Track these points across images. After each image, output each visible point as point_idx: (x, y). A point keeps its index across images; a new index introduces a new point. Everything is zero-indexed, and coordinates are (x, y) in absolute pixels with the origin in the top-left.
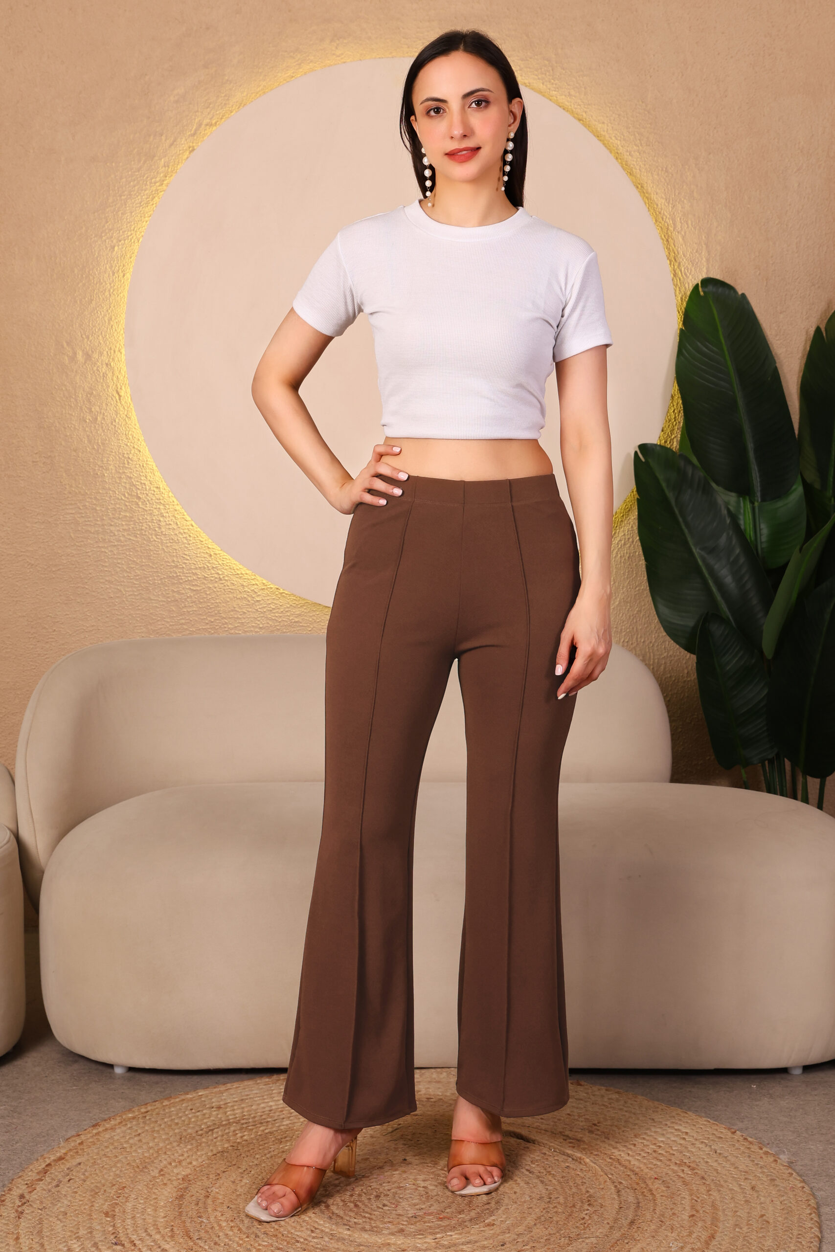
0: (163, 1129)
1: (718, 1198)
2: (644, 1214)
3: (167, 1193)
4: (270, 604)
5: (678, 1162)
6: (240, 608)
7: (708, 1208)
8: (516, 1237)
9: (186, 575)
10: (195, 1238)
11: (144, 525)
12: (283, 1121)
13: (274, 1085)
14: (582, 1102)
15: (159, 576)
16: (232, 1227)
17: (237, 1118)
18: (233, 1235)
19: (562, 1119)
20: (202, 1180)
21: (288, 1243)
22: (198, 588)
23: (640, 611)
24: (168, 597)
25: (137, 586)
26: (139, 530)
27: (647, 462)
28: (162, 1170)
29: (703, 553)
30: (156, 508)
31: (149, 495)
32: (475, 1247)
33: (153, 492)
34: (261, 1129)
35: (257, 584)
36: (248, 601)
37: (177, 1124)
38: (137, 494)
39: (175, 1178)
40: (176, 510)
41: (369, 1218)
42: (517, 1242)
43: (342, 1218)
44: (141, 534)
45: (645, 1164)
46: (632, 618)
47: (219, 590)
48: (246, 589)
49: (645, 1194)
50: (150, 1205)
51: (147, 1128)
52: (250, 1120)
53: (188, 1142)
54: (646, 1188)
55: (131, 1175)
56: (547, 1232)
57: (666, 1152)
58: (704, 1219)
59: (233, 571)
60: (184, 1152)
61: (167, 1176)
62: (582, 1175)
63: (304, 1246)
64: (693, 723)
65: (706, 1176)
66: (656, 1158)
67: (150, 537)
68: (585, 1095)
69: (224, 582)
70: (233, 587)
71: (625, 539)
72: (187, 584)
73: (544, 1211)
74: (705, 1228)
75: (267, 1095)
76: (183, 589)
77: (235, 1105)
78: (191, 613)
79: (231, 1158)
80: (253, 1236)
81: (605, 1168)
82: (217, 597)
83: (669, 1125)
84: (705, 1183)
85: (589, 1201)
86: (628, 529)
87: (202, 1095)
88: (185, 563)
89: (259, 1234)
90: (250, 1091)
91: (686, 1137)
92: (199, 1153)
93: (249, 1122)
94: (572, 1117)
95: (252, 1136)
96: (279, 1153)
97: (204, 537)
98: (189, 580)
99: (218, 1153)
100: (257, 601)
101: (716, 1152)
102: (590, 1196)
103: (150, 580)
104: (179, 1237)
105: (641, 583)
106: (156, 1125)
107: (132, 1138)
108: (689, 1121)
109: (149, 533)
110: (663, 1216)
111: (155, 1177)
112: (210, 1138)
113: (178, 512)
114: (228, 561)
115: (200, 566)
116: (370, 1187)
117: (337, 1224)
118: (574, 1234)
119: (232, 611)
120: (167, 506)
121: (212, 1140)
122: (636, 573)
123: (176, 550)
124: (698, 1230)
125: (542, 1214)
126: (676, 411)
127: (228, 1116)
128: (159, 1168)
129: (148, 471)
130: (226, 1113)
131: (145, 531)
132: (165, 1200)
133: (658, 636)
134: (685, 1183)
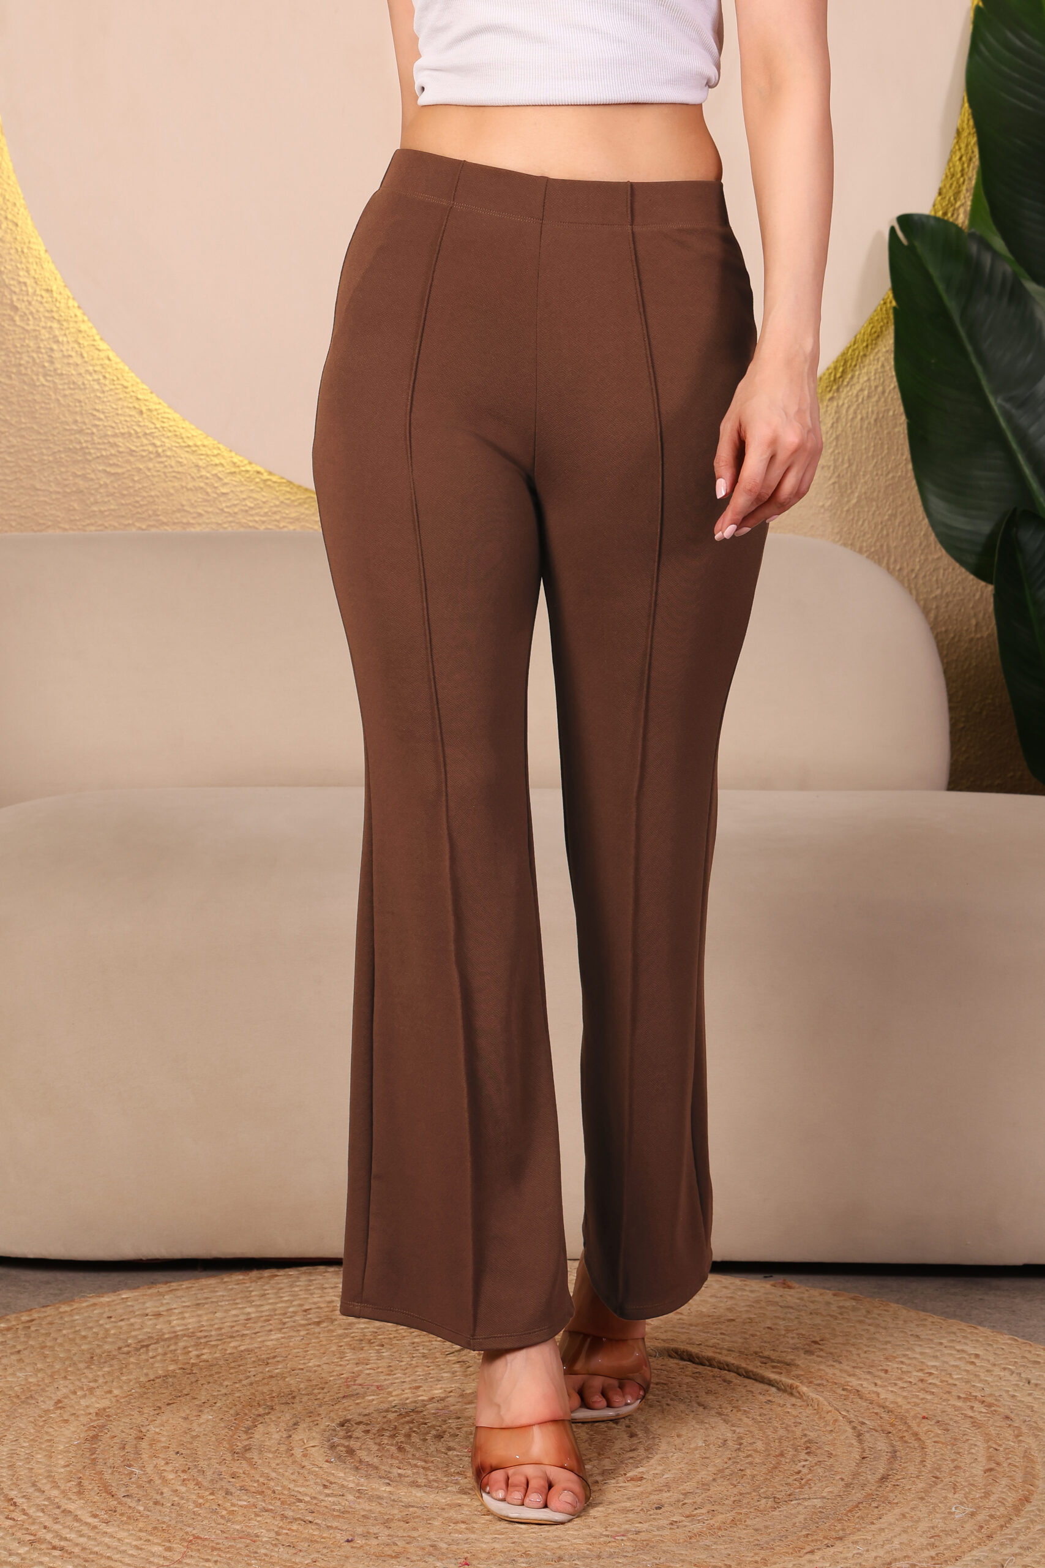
0: (61, 1345)
1: (1034, 1446)
2: (905, 1468)
3: (69, 1434)
4: (244, 499)
5: (962, 1396)
6: (192, 505)
7: (1018, 1460)
8: (682, 1497)
9: (99, 446)
10: (121, 1494)
11: (25, 358)
12: (269, 1335)
13: (253, 1284)
14: (791, 1311)
15: (49, 448)
16: (184, 1480)
17: (189, 1329)
18: (187, 1491)
19: (758, 1334)
20: (130, 1415)
21: (283, 1503)
22: (119, 471)
23: (893, 516)
24: (66, 486)
25: (11, 465)
26: (15, 366)
27: (911, 248)
28: (59, 1401)
29: (1008, 406)
30: (44, 328)
31: (33, 303)
32: (610, 1511)
33: (39, 298)
34: (232, 1345)
35: (222, 465)
36: (207, 494)
37: (85, 1337)
38: (12, 301)
39: (83, 1412)
40: (80, 331)
41: (423, 1468)
42: (684, 1504)
43: (377, 1468)
44: (19, 373)
45: (905, 1397)
46: (880, 527)
47: (155, 474)
48: (204, 473)
49: (906, 1438)
50: (41, 1449)
51: (31, 1343)
52: (213, 1333)
53: (105, 1362)
54: (907, 1431)
55: (6, 1408)
56: (735, 1491)
57: (942, 1381)
58: (1009, 1474)
59: (180, 441)
60: (98, 1376)
61: (69, 1409)
62: (794, 1413)
63: (312, 1507)
64: (984, 713)
65: (1012, 1416)
66: (924, 1389)
67: (35, 378)
68: (798, 1301)
69: (164, 459)
70: (180, 469)
71: (870, 387)
72: (99, 463)
73: (730, 1462)
74: (1011, 1487)
75: (242, 1298)
76: (93, 471)
77: (187, 1312)
78: (106, 513)
79: (180, 1384)
80: (222, 1493)
81: (834, 1402)
82: (152, 487)
83: (945, 1344)
84: (1010, 1425)
85: (807, 1448)
86: (876, 370)
87: (127, 1298)
88: (96, 426)
89: (233, 1490)
90: (211, 1292)
91: (976, 1361)
92: (124, 1378)
93: (211, 1336)
94: (775, 1332)
95: (217, 1355)
96: (263, 1379)
97: (131, 378)
98: (102, 456)
99: (157, 1378)
100: (224, 494)
101: (1029, 1383)
102: (810, 1441)
103: (34, 455)
104: (92, 1493)
105: (896, 466)
106: (49, 1339)
107: (6, 1356)
108: (981, 1339)
109: (32, 371)
110: (938, 1470)
111: (49, 1410)
112: (143, 1357)
113: (83, 334)
114: (172, 423)
115: (122, 431)
116: (426, 1424)
117: (367, 1476)
118: (783, 1493)
119: (179, 511)
120: (65, 324)
121: (147, 1360)
122: (888, 448)
123: (80, 402)
124: (1000, 1489)
125: (726, 1466)
126: (964, 159)
127: (173, 1327)
128: (55, 1398)
129: (31, 260)
130: (170, 1322)
131: (26, 368)
132: (68, 1443)
133: (926, 560)
134: (975, 1424)
